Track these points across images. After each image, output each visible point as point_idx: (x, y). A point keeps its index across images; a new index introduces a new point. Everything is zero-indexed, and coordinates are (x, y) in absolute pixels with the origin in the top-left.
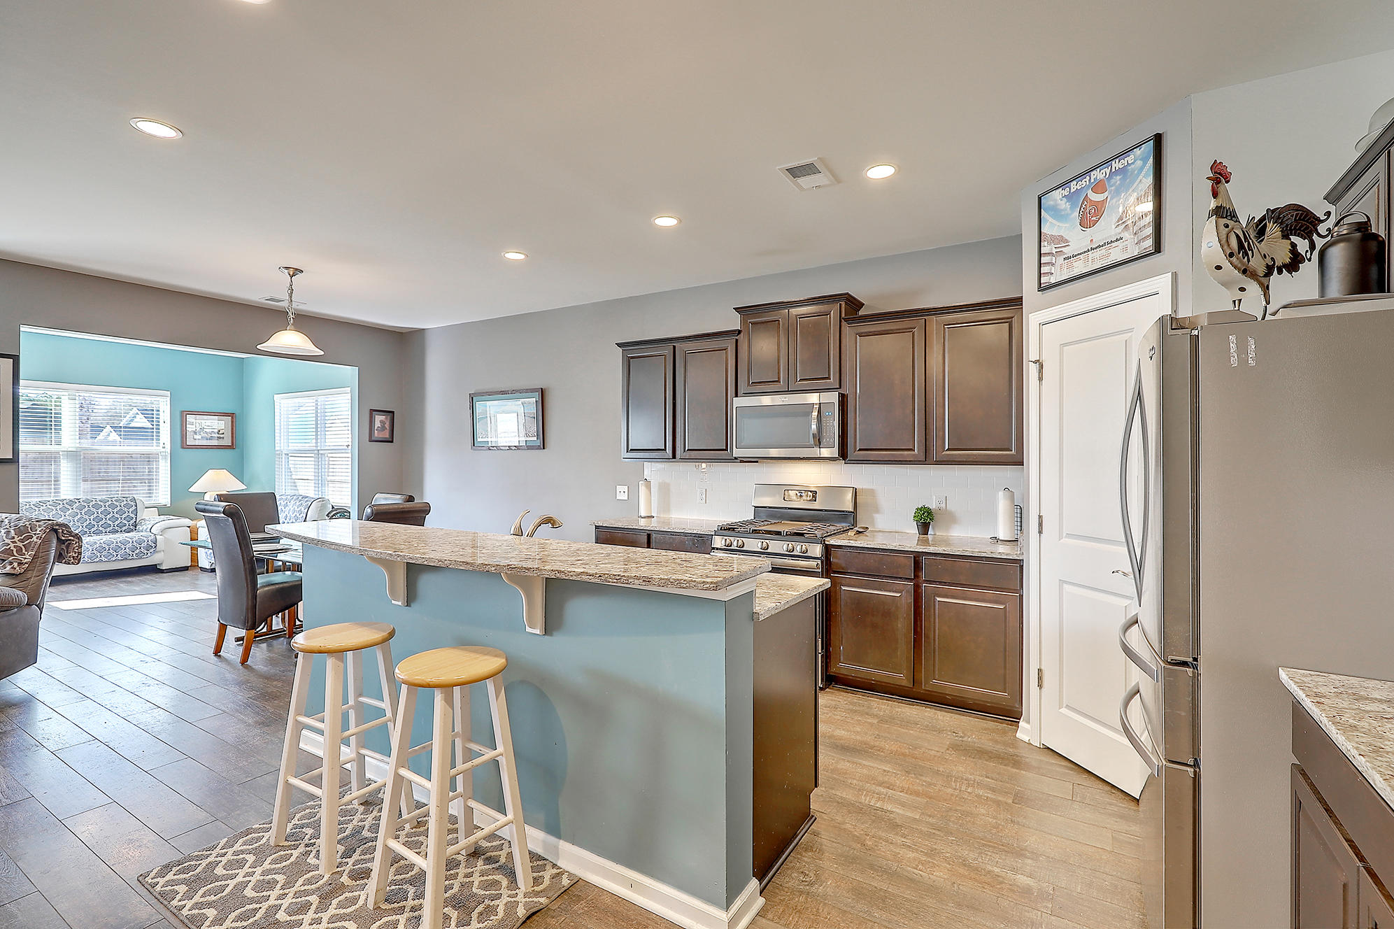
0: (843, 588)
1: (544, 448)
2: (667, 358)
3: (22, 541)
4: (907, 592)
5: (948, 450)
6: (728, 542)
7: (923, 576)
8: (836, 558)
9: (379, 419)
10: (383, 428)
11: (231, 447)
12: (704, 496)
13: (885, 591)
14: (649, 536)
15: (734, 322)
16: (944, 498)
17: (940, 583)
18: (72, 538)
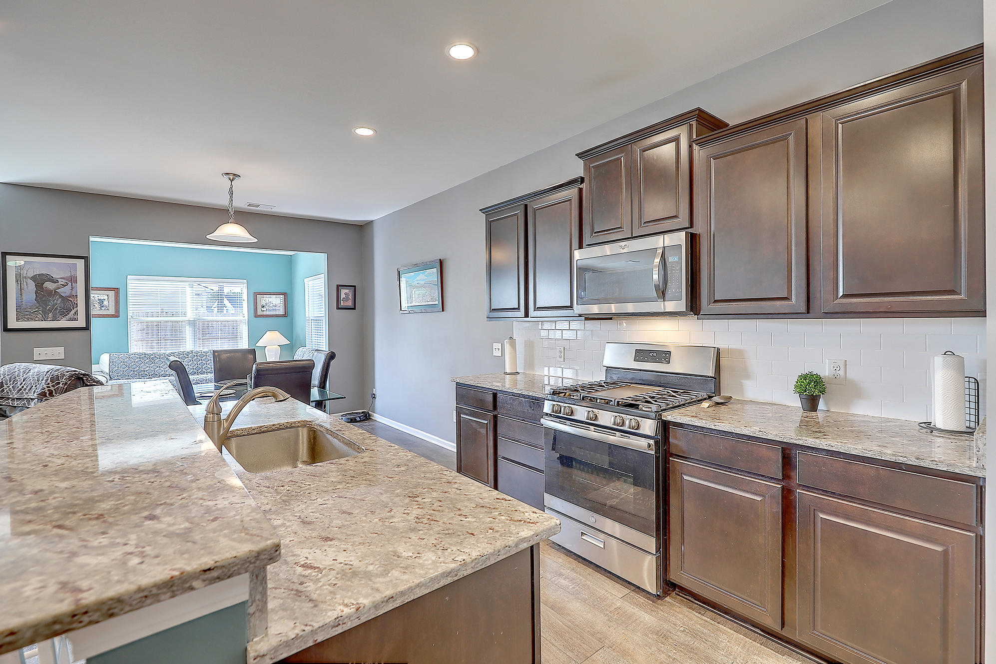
0: (685, 477)
1: (443, 311)
2: (519, 217)
3: (53, 386)
4: (772, 497)
5: (844, 296)
6: (556, 408)
7: (797, 476)
8: (676, 438)
9: (344, 292)
10: (347, 299)
11: (285, 315)
12: (562, 354)
13: (740, 490)
14: (495, 396)
15: (577, 169)
16: (843, 362)
17: (825, 492)
18: (95, 384)
